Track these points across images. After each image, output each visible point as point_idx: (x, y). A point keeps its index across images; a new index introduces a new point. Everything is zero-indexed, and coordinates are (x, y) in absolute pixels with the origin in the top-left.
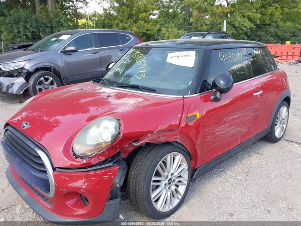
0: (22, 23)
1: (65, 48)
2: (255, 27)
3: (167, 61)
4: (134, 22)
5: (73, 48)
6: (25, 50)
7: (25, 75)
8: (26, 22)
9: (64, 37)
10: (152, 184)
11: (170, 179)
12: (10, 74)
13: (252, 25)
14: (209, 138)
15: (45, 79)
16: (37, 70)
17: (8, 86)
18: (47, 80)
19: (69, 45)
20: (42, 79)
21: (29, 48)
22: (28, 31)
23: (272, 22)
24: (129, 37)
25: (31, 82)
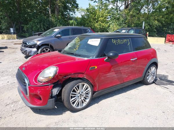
0: (42, 23)
1: (56, 35)
2: (162, 25)
3: (88, 43)
4: (96, 22)
5: (60, 35)
6: (39, 36)
7: (37, 47)
8: (44, 22)
9: (56, 30)
10: (71, 95)
11: (81, 94)
12: (31, 47)
13: (160, 24)
14: (103, 78)
15: (46, 49)
16: (42, 45)
17: (29, 52)
18: (47, 50)
19: (57, 34)
20: (45, 49)
21: (41, 35)
22: (45, 26)
23: (172, 23)
24: (88, 30)
25: (40, 51)
